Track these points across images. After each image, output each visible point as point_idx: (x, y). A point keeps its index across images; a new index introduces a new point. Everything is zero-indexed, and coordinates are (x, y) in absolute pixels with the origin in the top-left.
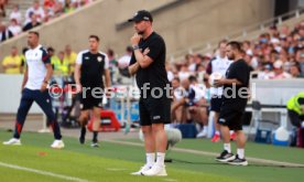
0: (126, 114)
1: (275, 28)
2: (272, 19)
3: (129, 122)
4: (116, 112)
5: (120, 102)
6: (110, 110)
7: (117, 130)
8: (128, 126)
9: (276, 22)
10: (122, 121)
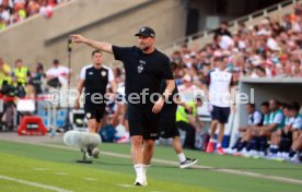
0: (52, 120)
1: (185, 46)
2: (184, 38)
3: (55, 127)
4: (43, 118)
5: (46, 109)
6: (38, 116)
7: (43, 134)
8: (54, 131)
9: (187, 41)
10: (48, 126)
